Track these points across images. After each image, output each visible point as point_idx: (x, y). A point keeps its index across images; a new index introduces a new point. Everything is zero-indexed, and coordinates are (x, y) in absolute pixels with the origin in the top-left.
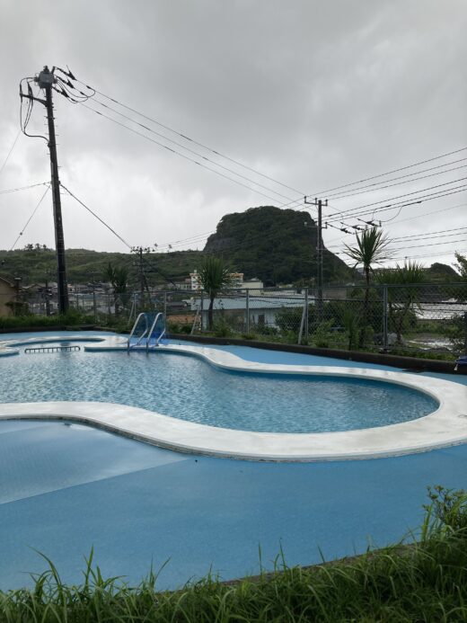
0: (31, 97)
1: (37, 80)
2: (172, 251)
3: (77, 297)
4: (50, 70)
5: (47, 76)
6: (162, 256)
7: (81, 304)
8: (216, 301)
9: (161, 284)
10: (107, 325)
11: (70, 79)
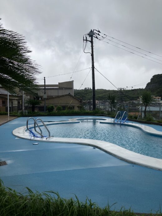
0: (86, 40)
1: (88, 34)
2: (133, 89)
3: (100, 105)
4: (93, 31)
5: (92, 33)
6: (129, 91)
7: (101, 107)
8: (147, 107)
9: (128, 101)
10: (108, 115)
11: (99, 33)
